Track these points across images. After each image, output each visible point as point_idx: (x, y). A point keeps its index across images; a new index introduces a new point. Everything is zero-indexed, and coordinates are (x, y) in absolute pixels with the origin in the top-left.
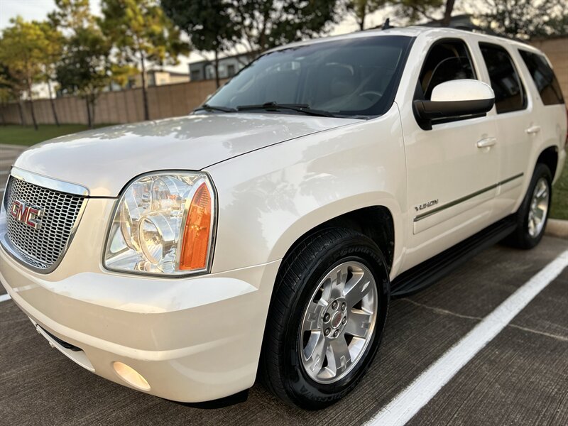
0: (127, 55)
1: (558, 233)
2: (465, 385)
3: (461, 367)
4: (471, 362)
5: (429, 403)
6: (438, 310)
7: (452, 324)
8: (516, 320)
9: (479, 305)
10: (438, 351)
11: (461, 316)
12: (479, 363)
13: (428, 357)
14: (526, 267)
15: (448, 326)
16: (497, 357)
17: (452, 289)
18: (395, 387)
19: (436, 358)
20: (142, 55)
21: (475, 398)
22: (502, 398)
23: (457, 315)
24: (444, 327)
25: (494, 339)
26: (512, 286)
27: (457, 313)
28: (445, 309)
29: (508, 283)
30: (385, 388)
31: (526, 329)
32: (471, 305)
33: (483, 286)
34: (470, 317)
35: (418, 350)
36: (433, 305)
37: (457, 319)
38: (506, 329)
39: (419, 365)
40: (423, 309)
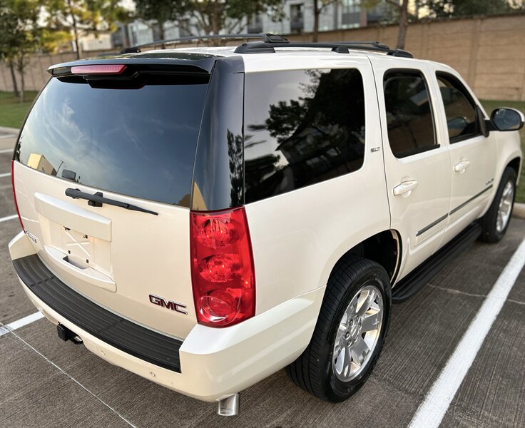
0: (57, 19)
1: (521, 215)
2: (492, 349)
3: (485, 336)
4: (491, 331)
5: (473, 364)
6: (450, 290)
7: (465, 302)
8: (511, 295)
9: (480, 285)
10: (464, 325)
11: (470, 295)
12: (497, 332)
13: (458, 330)
14: (504, 248)
15: (463, 304)
16: (508, 326)
17: (454, 271)
18: (444, 355)
19: (464, 330)
20: (74, 20)
21: (502, 359)
22: (521, 357)
23: (467, 294)
24: (461, 305)
25: (500, 313)
26: (499, 267)
27: (465, 292)
28: (456, 289)
29: (495, 264)
30: (438, 356)
31: (520, 303)
32: (474, 285)
33: (477, 267)
34: (477, 295)
35: (449, 325)
36: (445, 286)
37: (468, 297)
38: (506, 304)
39: (454, 337)
40: (439, 289)
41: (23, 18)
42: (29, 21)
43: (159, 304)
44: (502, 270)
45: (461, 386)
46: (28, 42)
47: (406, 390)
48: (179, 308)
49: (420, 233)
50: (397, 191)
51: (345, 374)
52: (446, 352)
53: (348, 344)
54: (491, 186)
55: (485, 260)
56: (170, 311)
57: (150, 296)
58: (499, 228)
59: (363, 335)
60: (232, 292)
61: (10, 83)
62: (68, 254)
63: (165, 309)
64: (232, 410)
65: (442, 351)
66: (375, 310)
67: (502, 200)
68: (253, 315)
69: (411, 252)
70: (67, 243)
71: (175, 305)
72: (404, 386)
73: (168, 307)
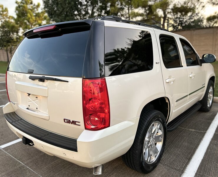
1: (217, 102)
2: (211, 152)
3: (207, 147)
4: (210, 145)
5: (203, 158)
6: (190, 130)
8: (216, 131)
9: (203, 127)
10: (198, 143)
13: (196, 145)
14: (211, 114)
15: (197, 135)
16: (216, 143)
17: (191, 122)
19: (198, 145)
21: (216, 156)
23: (198, 131)
24: (196, 135)
25: (213, 138)
26: (210, 121)
27: (197, 130)
28: (193, 129)
29: (208, 119)
30: (188, 155)
32: (200, 127)
34: (202, 131)
35: (191, 143)
36: (188, 128)
37: (198, 132)
38: (215, 134)
39: (194, 147)
40: (186, 129)
41: (13, 32)
42: (15, 34)
43: (68, 123)
44: (212, 122)
45: (199, 166)
46: (14, 41)
47: (176, 169)
48: (77, 123)
49: (177, 101)
50: (167, 81)
51: (149, 161)
52: (191, 153)
53: (149, 147)
54: (204, 87)
55: (204, 118)
56: (73, 125)
57: (64, 119)
58: (208, 106)
59: (156, 144)
60: (100, 115)
61: (6, 58)
62: (29, 107)
63: (70, 125)
64: (100, 172)
65: (190, 153)
66: (160, 133)
67: (209, 94)
68: (109, 126)
69: (174, 111)
70: (29, 102)
71: (75, 122)
72: (174, 167)
73: (72, 123)
